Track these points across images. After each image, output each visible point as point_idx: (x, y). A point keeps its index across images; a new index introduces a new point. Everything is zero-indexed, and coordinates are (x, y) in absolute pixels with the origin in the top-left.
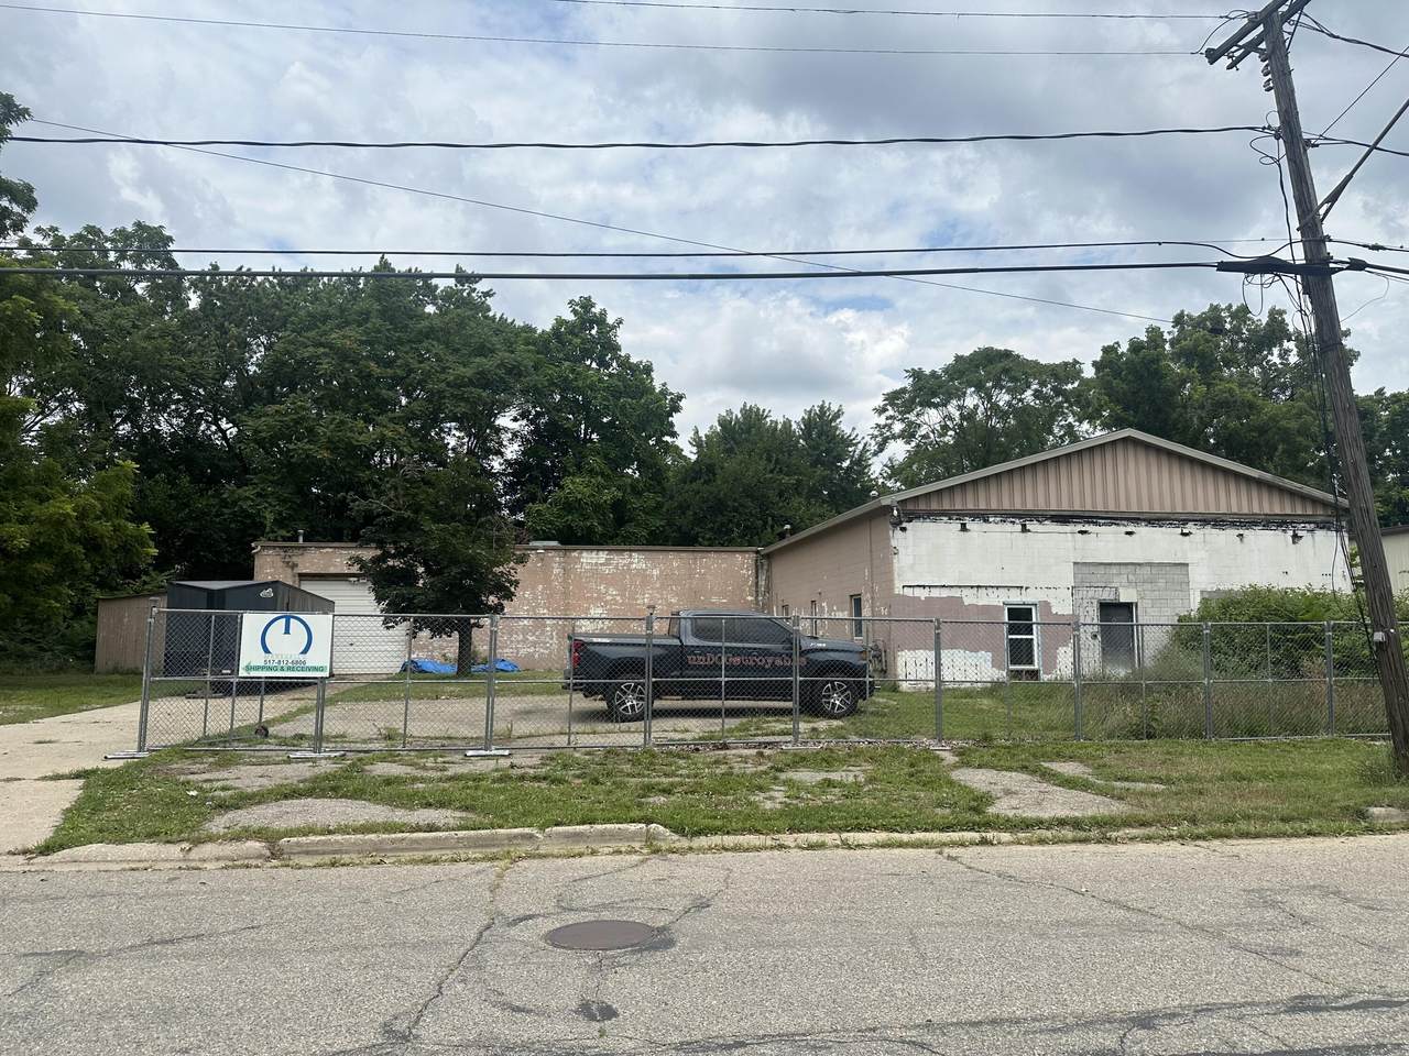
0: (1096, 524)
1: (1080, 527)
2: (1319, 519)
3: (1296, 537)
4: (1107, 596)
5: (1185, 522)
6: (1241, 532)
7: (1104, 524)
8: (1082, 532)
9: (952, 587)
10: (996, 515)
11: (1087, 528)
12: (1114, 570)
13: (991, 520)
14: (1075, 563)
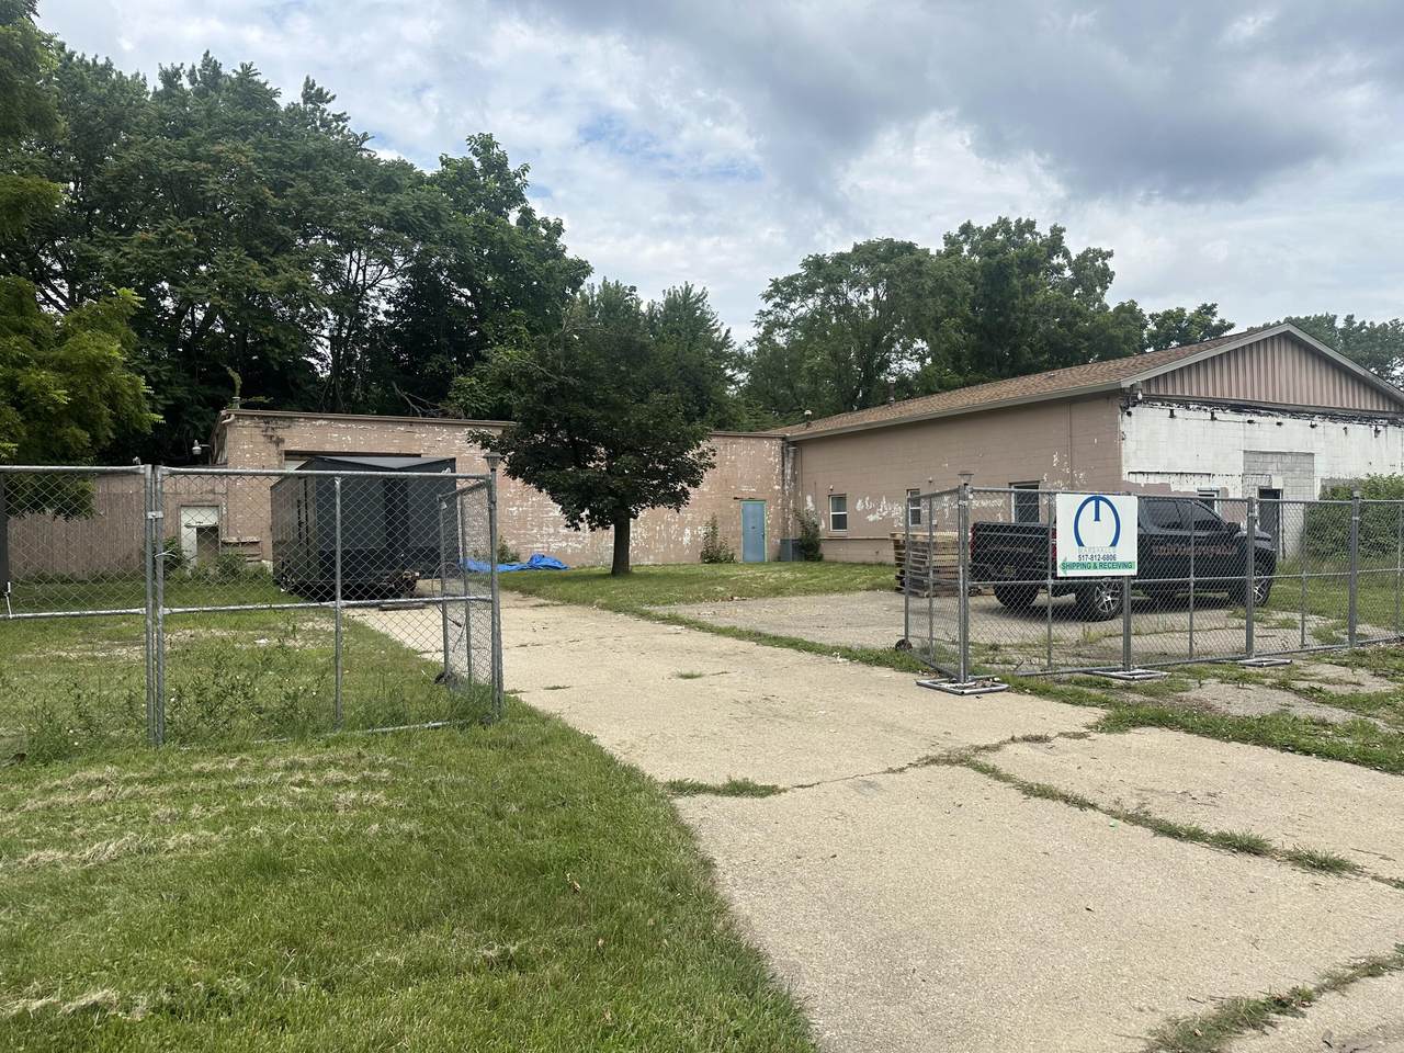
0: (1259, 414)
1: (1248, 417)
2: (1390, 416)
3: (1377, 431)
4: (1264, 483)
5: (1313, 414)
6: (1346, 425)
7: (1264, 415)
8: (1250, 422)
9: (1163, 473)
10: (1194, 402)
11: (1255, 418)
12: (1269, 458)
13: (1191, 407)
14: (1245, 452)
